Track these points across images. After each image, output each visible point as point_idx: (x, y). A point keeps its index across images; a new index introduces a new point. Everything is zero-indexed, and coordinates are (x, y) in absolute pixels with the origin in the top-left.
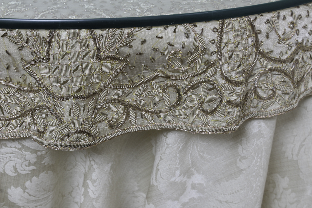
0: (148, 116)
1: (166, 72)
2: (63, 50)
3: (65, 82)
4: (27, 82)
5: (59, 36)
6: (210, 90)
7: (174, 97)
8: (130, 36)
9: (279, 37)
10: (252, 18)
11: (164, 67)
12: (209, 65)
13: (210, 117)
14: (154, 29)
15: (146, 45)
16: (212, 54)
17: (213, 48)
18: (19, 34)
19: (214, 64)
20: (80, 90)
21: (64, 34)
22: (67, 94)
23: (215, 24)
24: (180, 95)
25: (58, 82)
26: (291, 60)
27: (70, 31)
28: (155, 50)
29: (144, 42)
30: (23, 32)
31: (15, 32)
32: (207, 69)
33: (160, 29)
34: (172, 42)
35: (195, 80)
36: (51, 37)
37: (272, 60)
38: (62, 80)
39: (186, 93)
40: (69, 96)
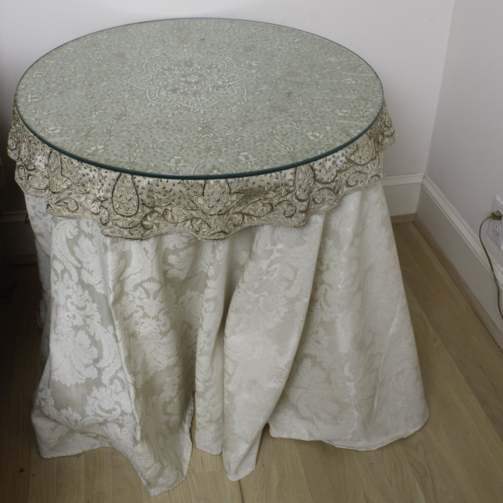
0: (254, 218)
1: (265, 196)
2: (211, 191)
3: (212, 207)
4: (190, 206)
5: (209, 183)
6: (289, 205)
7: (269, 208)
8: (248, 180)
9: (327, 170)
10: (312, 163)
11: (264, 194)
12: (289, 192)
13: (289, 219)
14: (259, 176)
15: (255, 184)
16: (290, 187)
17: (291, 183)
18: (188, 182)
19: (291, 192)
20: (220, 210)
21: (212, 181)
22: (213, 213)
23: (292, 170)
24: (272, 207)
25: (209, 207)
26: (333, 181)
27: (215, 180)
28: (260, 186)
29: (253, 184)
30: (189, 181)
31: (185, 181)
32: (288, 194)
33: (263, 175)
34: (269, 182)
35: (281, 200)
36: (205, 184)
37: (323, 183)
38: (211, 206)
39: (276, 206)
40: (215, 214)
